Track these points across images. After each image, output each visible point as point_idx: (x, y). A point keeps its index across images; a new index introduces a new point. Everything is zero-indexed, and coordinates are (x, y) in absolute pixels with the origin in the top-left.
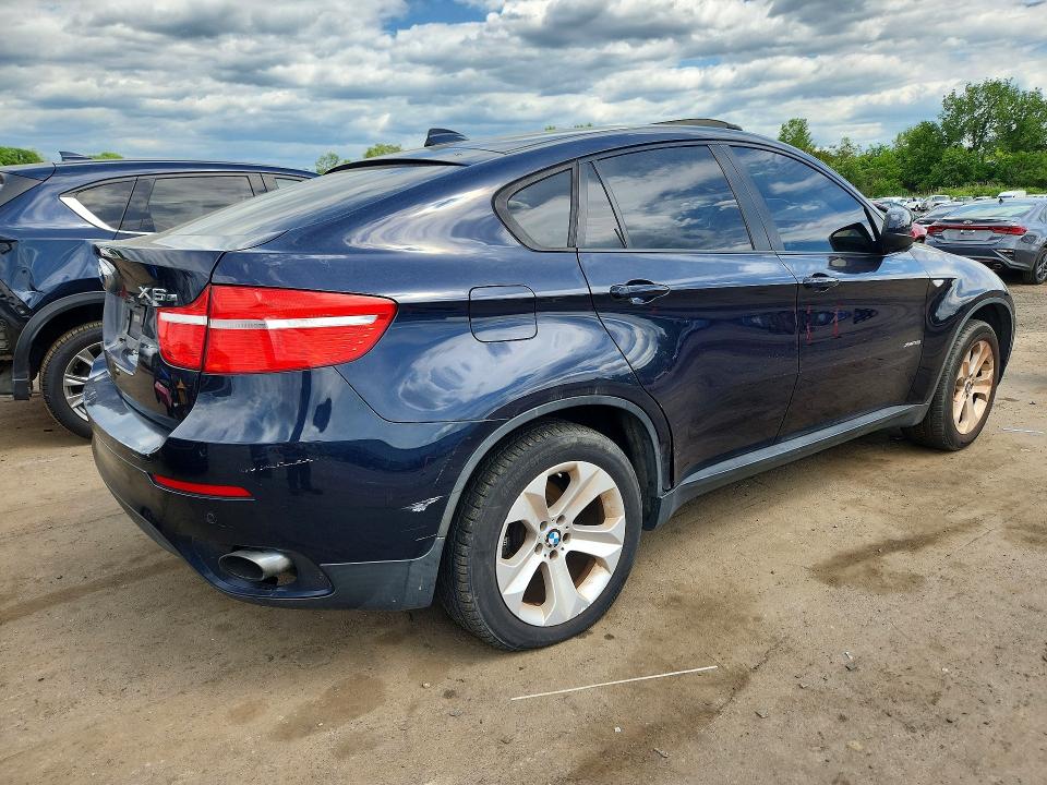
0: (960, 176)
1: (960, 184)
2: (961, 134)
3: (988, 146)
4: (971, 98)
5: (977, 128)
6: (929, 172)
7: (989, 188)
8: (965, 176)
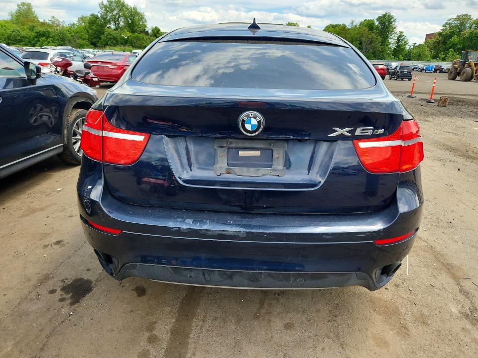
0: (114, 42)
1: (115, 45)
2: (109, 22)
3: (122, 29)
4: (110, 5)
5: (116, 20)
6: (100, 38)
7: (127, 48)
8: (117, 42)
